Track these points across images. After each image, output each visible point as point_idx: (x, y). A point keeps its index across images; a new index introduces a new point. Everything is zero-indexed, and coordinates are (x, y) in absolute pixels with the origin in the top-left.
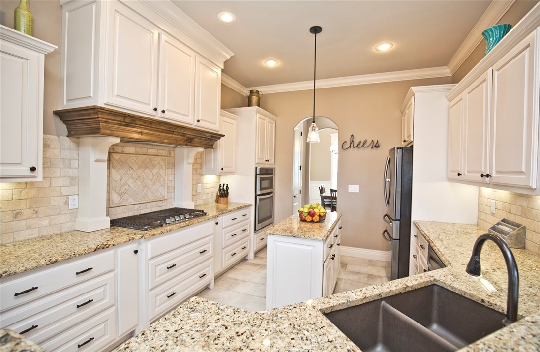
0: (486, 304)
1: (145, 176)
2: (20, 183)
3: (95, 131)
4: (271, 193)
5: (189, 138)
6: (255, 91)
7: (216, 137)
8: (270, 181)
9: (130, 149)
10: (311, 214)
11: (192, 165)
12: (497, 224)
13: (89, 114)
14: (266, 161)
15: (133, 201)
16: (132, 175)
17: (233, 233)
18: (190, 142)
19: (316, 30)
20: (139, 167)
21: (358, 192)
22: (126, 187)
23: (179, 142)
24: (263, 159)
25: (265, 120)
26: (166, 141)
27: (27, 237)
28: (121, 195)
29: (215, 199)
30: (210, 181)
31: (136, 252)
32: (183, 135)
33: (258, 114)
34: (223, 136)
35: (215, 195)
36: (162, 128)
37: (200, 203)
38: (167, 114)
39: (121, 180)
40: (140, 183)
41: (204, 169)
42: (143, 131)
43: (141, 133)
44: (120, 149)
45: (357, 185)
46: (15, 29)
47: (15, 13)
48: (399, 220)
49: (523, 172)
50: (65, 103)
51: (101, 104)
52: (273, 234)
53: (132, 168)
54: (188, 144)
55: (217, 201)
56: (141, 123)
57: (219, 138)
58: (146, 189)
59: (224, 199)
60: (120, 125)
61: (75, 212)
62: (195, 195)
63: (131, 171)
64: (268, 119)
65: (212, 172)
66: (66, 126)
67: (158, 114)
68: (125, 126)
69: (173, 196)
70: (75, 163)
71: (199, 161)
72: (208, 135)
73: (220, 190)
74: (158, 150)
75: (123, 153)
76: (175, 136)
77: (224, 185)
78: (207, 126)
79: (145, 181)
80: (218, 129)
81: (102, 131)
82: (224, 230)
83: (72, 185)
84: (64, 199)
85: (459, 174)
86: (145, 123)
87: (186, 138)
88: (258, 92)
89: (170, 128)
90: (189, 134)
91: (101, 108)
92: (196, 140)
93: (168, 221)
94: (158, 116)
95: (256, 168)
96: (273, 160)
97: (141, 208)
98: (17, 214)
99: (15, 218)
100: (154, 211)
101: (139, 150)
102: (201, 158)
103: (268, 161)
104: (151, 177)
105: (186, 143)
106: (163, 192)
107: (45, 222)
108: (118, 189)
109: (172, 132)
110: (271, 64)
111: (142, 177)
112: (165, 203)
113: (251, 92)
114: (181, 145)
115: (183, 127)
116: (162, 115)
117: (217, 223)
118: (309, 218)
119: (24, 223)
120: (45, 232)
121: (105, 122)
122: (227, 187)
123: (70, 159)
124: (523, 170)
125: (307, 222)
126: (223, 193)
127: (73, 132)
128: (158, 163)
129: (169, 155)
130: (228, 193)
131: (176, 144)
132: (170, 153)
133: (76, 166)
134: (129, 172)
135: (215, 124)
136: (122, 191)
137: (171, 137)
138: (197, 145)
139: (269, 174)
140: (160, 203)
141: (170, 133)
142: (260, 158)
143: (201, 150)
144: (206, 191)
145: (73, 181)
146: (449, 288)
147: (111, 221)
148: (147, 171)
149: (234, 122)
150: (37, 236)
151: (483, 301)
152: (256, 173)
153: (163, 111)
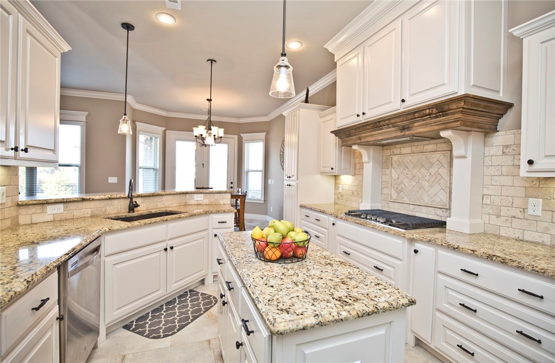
1: (421, 176)
15: (408, 200)
16: (407, 174)
40: (414, 183)
58: (422, 190)
63: (407, 170)
79: (420, 181)
101: (414, 149)
104: (428, 178)
148: (423, 170)
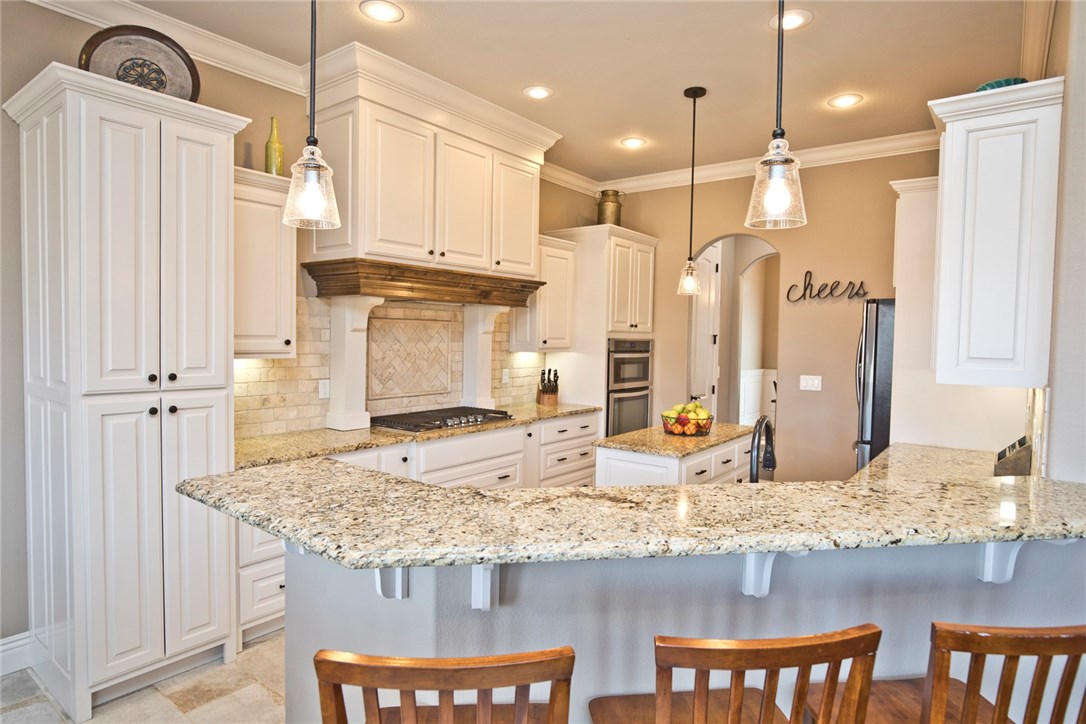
2: (267, 360)
3: (353, 290)
4: (646, 388)
5: (483, 291)
6: (611, 193)
7: (529, 287)
8: (641, 365)
9: (397, 312)
10: (682, 421)
11: (490, 336)
13: (347, 269)
14: (632, 326)
17: (561, 456)
18: (485, 297)
19: (695, 93)
20: (409, 340)
21: (819, 389)
22: (391, 370)
23: (469, 299)
24: (626, 322)
25: (629, 248)
26: (447, 298)
27: (275, 432)
28: (383, 381)
29: (535, 396)
30: (526, 364)
31: (405, 460)
32: (474, 287)
33: (613, 238)
34: (544, 284)
35: (535, 391)
36: (441, 279)
37: (507, 403)
38: (449, 258)
39: (383, 359)
41: (514, 343)
42: (415, 285)
43: (411, 289)
44: (381, 313)
45: (818, 374)
46: (267, 172)
47: (267, 148)
48: (868, 443)
50: (315, 252)
51: (361, 255)
53: (399, 341)
54: (483, 300)
55: (539, 401)
56: (412, 275)
57: (537, 288)
59: (550, 396)
60: (385, 279)
61: (325, 404)
62: (497, 386)
64: (635, 245)
65: (528, 348)
66: (314, 283)
67: (434, 258)
68: (391, 280)
69: (460, 389)
70: (326, 335)
71: (505, 328)
72: (515, 284)
73: (543, 380)
74: (436, 311)
75: (386, 318)
76: (463, 290)
77: (550, 371)
78: (513, 269)
80: (534, 273)
81: (362, 290)
82: (543, 448)
83: (323, 365)
84: (312, 384)
86: (416, 274)
87: (478, 292)
88: (618, 192)
89: (453, 278)
90: (484, 285)
91: (362, 260)
92: (495, 293)
93: (450, 423)
94: (435, 263)
95: (609, 340)
96: (649, 325)
97: (412, 404)
98: (265, 400)
99: (263, 404)
100: (430, 409)
102: (508, 323)
103: (636, 326)
105: (478, 300)
106: (444, 380)
107: (293, 414)
108: (379, 373)
109: (456, 285)
110: (634, 144)
112: (448, 399)
113: (604, 193)
114: (471, 303)
115: (473, 276)
116: (442, 258)
117: (530, 435)
118: (678, 429)
119: (271, 411)
120: (293, 428)
121: (366, 278)
122: (556, 374)
123: (320, 329)
125: (675, 435)
126: (549, 387)
127: (323, 291)
128: (437, 332)
129: (454, 319)
130: (556, 386)
131: (463, 301)
132: (455, 316)
133: (328, 338)
134: (394, 347)
135: (528, 264)
136: (385, 376)
137: (455, 292)
138: (496, 301)
139: (641, 352)
140: (440, 399)
141: (452, 286)
142: (617, 322)
143: (506, 309)
144: (518, 382)
145: (325, 359)
147: (371, 418)
149: (569, 254)
150: (284, 431)
152: (609, 349)
153: (443, 254)
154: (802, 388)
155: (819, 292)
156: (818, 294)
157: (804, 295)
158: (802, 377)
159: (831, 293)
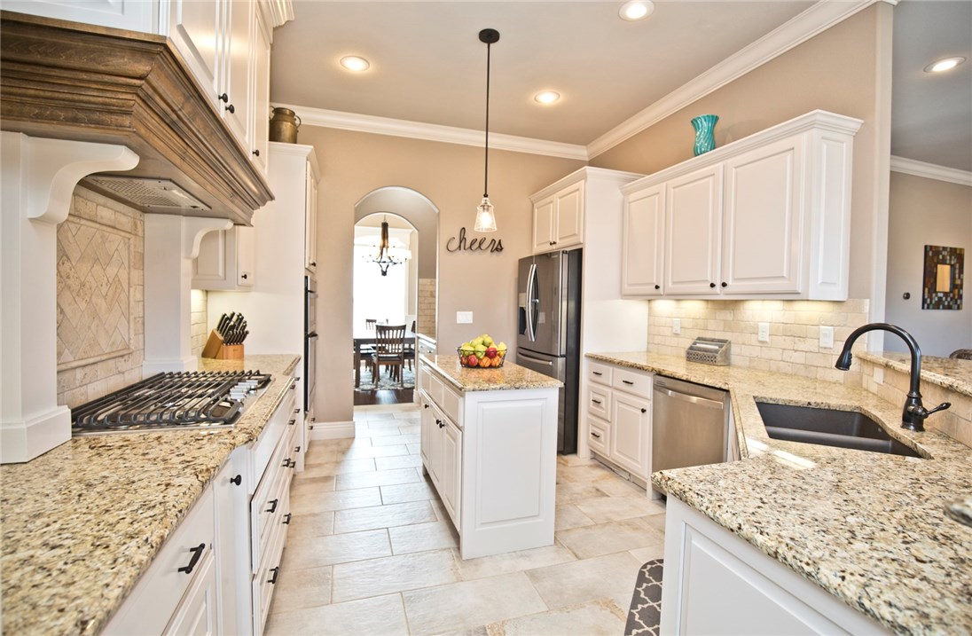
0: (813, 406)
1: (94, 284)
10: (492, 354)
11: (192, 263)
12: (695, 343)
15: (71, 357)
16: (68, 277)
19: (489, 36)
21: (471, 322)
26: (209, 188)
33: (308, 163)
34: (273, 198)
38: (229, 119)
40: (84, 304)
43: (185, 155)
45: (470, 311)
48: (564, 356)
49: (783, 277)
52: (481, 390)
56: (201, 128)
57: (265, 203)
65: (218, 283)
67: (220, 111)
69: (141, 345)
74: (115, 212)
77: (233, 315)
79: (94, 299)
85: (657, 287)
87: (231, 190)
88: (294, 114)
95: (306, 277)
103: (314, 265)
104: (104, 290)
106: (125, 332)
110: (355, 65)
111: (87, 286)
112: (129, 364)
116: (226, 117)
124: (785, 275)
125: (484, 368)
128: (117, 250)
129: (135, 230)
130: (246, 333)
132: (136, 225)
137: (216, 181)
140: (121, 365)
142: (308, 258)
143: (229, 225)
146: (771, 402)
151: (809, 403)
152: (306, 288)
153: (231, 110)
154: (458, 322)
155: (471, 244)
156: (470, 248)
157: (460, 246)
158: (458, 313)
159: (480, 247)
